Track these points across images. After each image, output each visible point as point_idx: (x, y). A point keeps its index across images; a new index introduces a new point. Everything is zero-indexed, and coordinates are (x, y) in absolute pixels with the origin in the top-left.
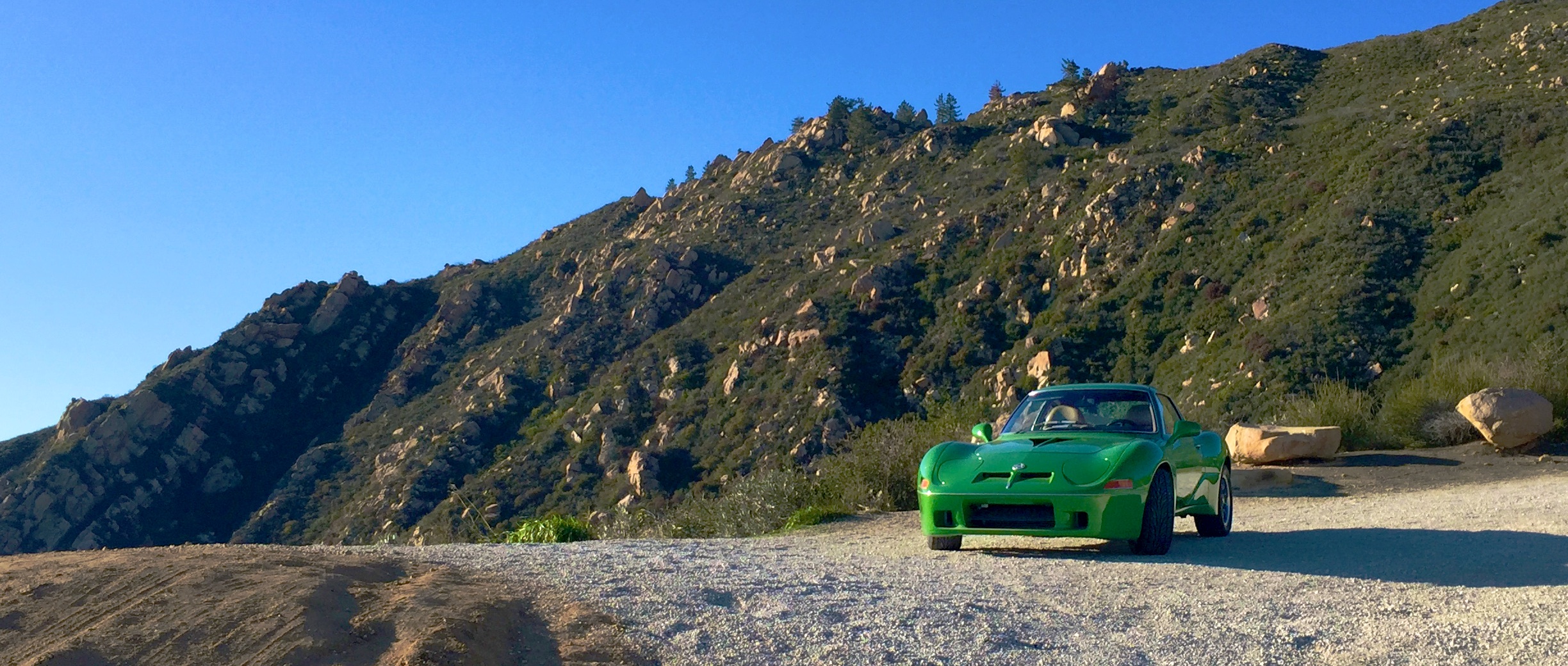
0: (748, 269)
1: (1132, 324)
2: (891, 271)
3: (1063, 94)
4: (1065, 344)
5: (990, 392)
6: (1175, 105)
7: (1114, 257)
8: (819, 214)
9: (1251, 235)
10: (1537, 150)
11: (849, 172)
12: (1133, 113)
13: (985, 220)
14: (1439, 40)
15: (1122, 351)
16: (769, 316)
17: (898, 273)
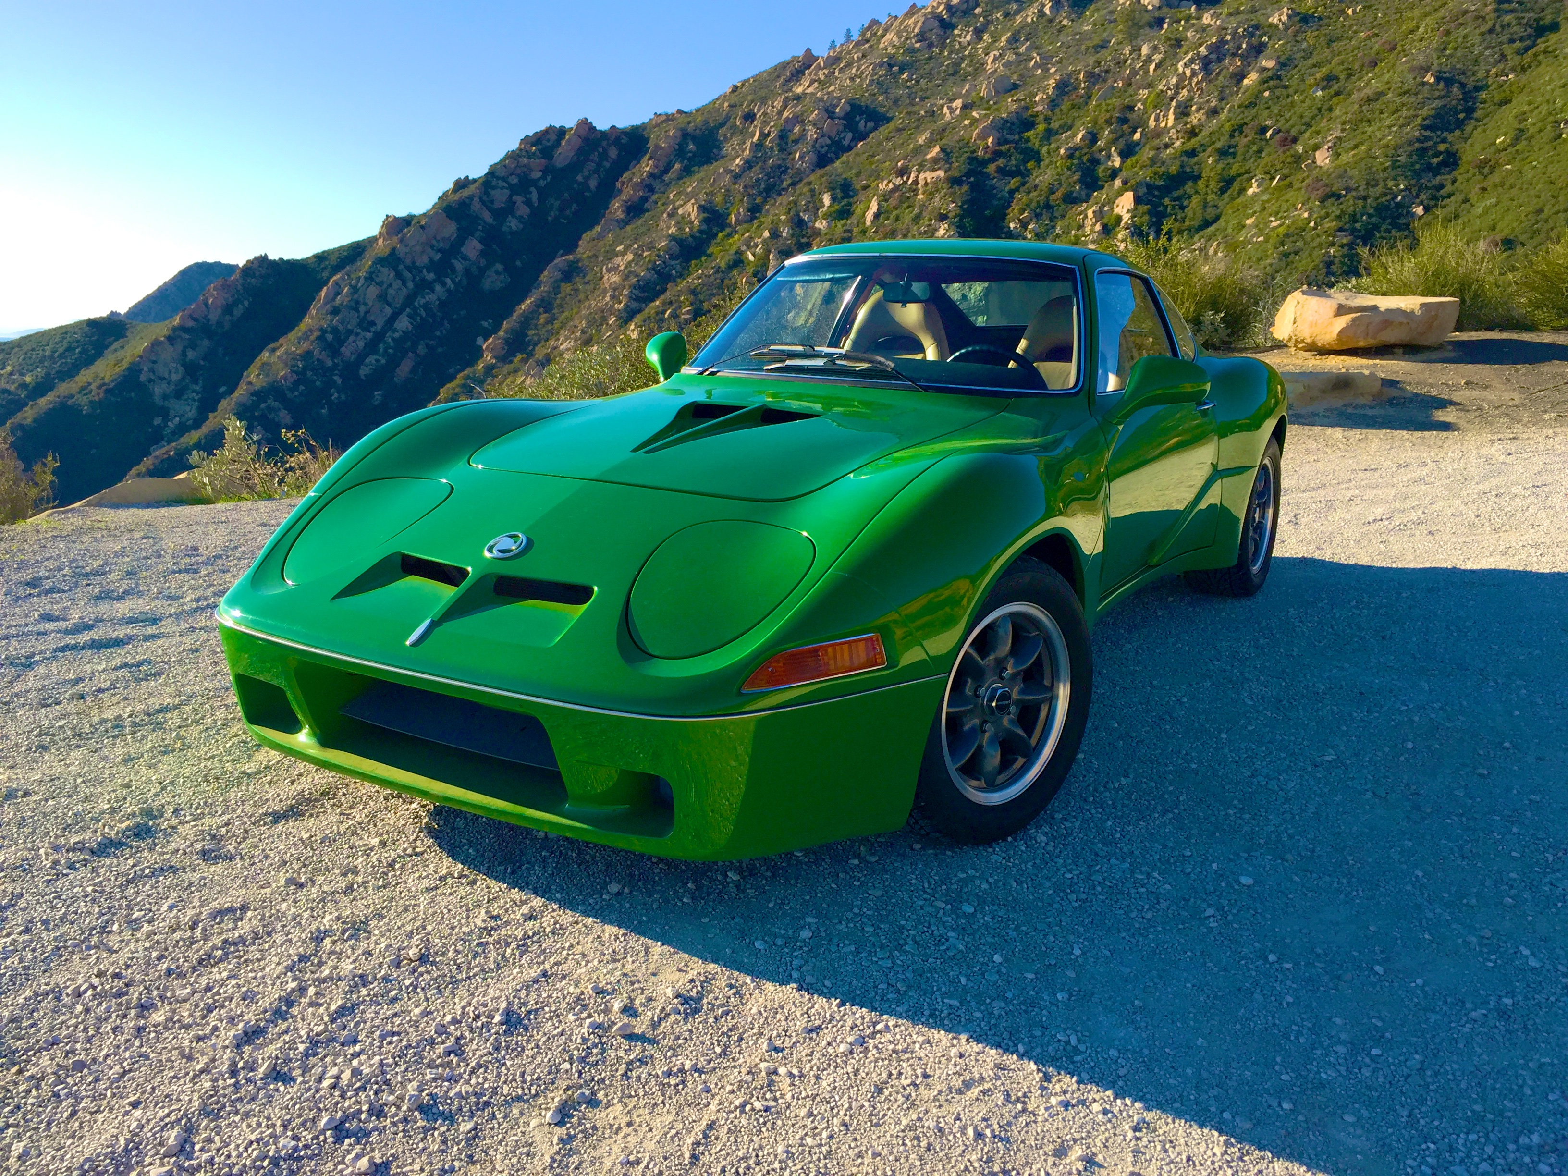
0: (889, 120)
1: (1208, 169)
2: (1006, 121)
4: (1148, 186)
5: (1081, 227)
7: (1199, 109)
8: (951, 72)
11: (979, 33)
13: (1090, 75)
15: (1197, 192)
16: (905, 159)
17: (1013, 124)
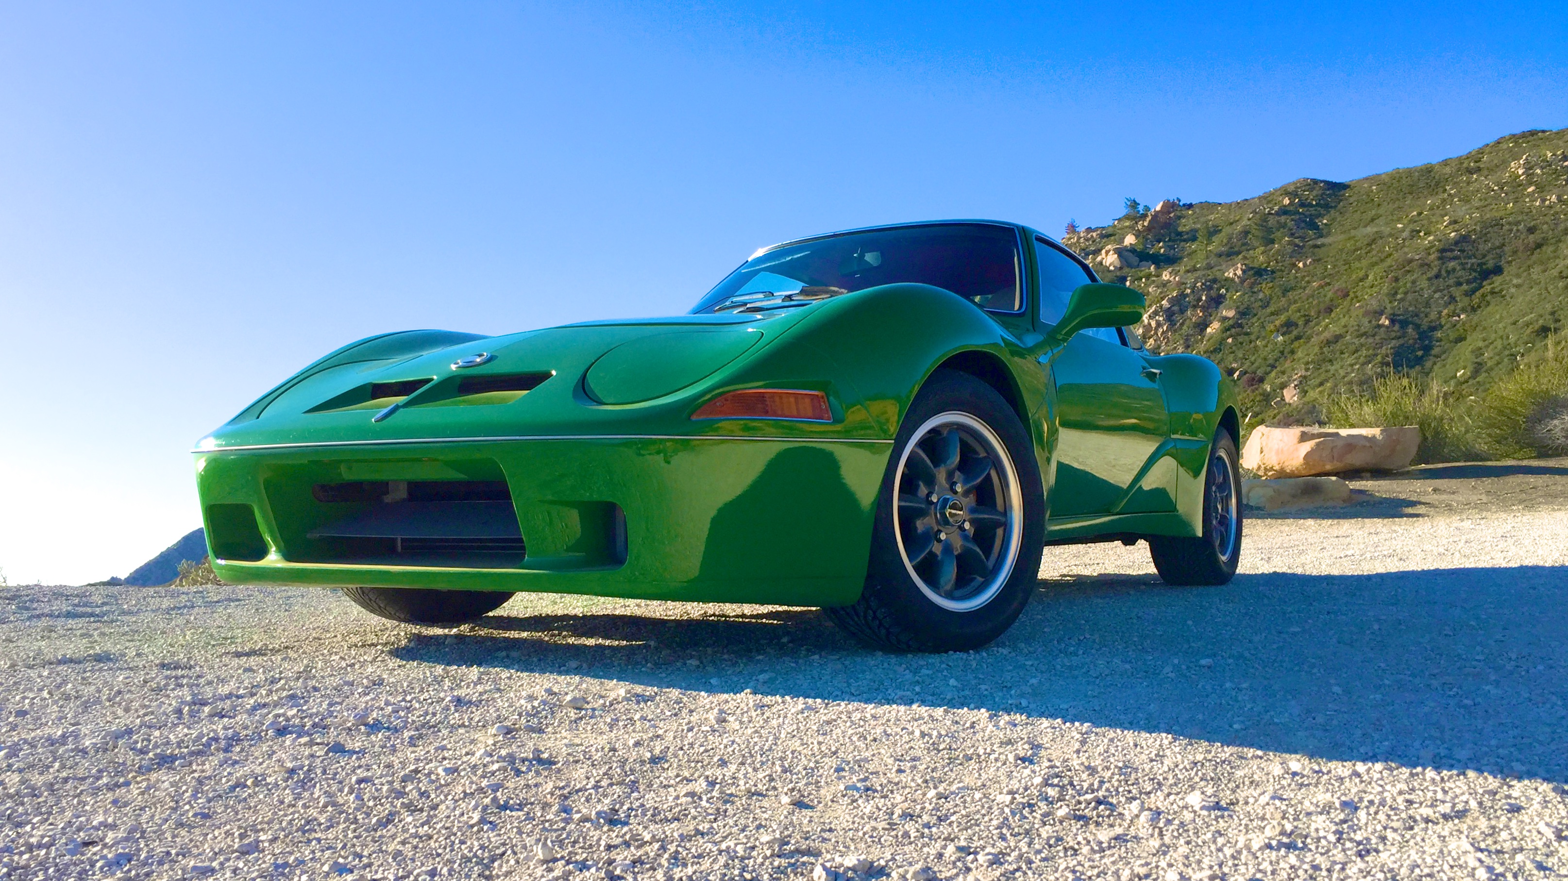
3: (1127, 227)
6: (1220, 231)
9: (1284, 335)
10: (1536, 256)
12: (1186, 241)
14: (1448, 170)
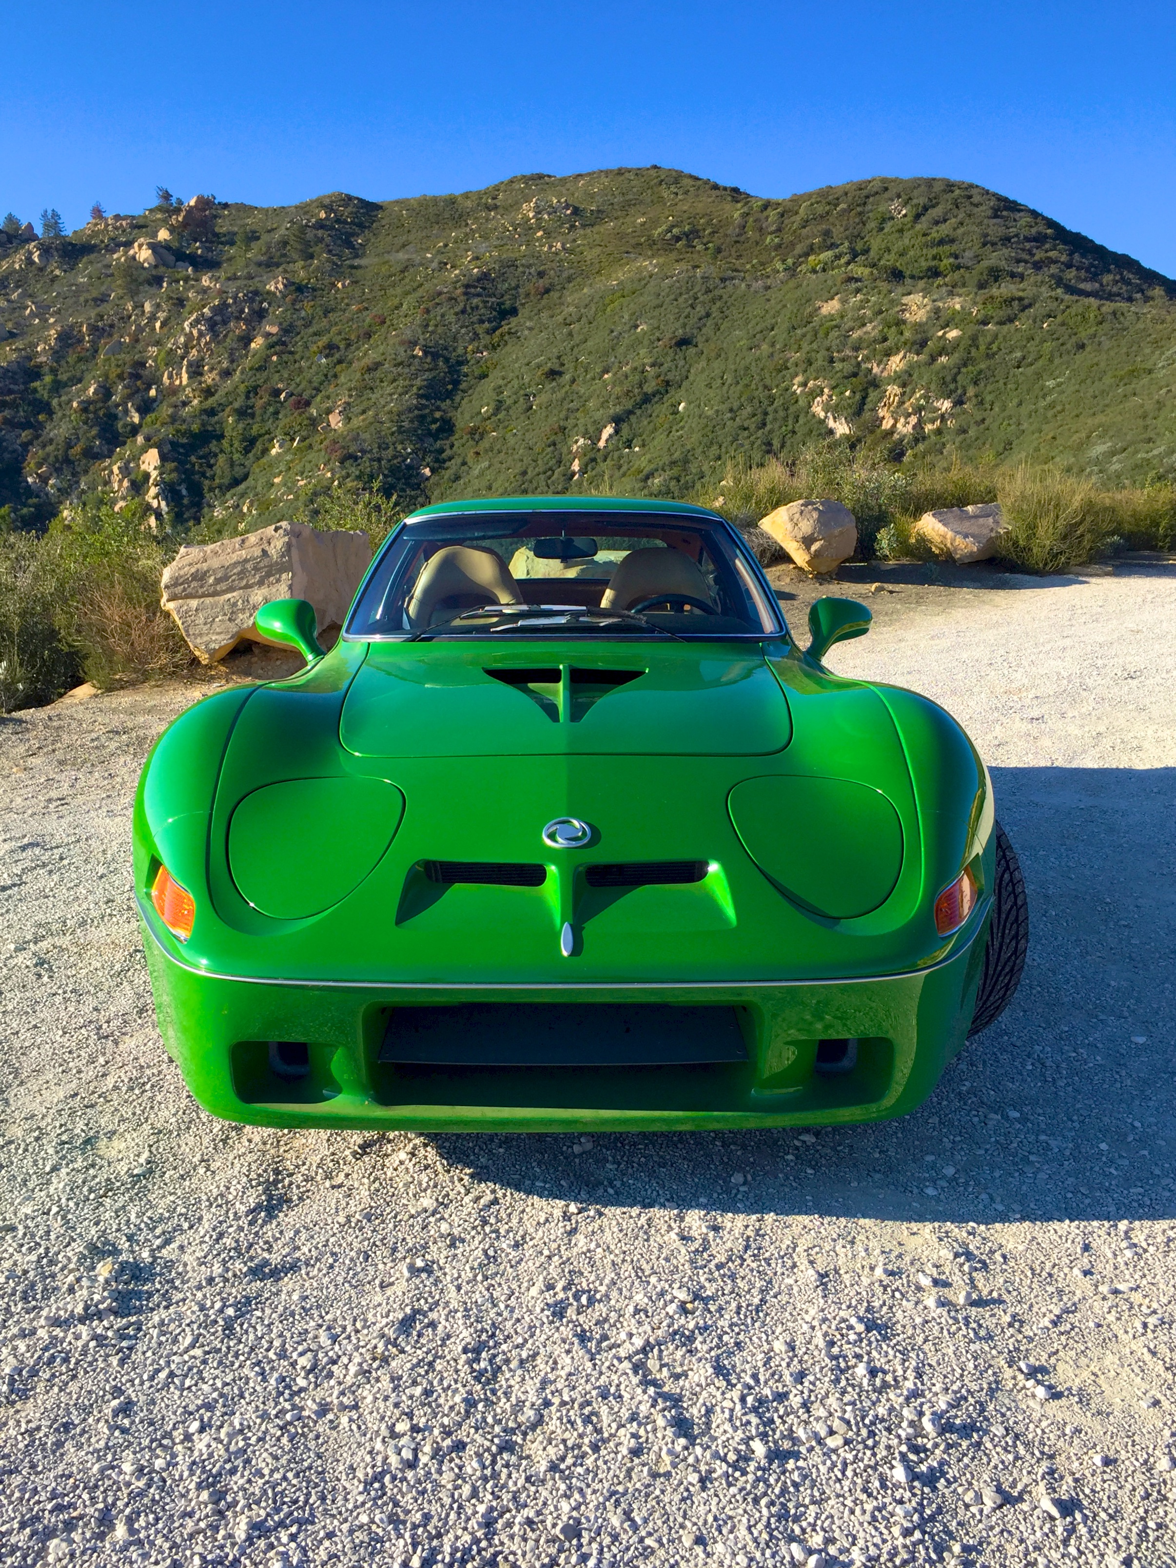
1: (229, 429)
2: (7, 371)
3: (159, 219)
4: (172, 443)
5: (107, 483)
6: (258, 238)
7: (212, 369)
9: (326, 357)
12: (224, 243)
13: (93, 329)
14: (469, 203)
15: (222, 451)
17: (15, 373)
